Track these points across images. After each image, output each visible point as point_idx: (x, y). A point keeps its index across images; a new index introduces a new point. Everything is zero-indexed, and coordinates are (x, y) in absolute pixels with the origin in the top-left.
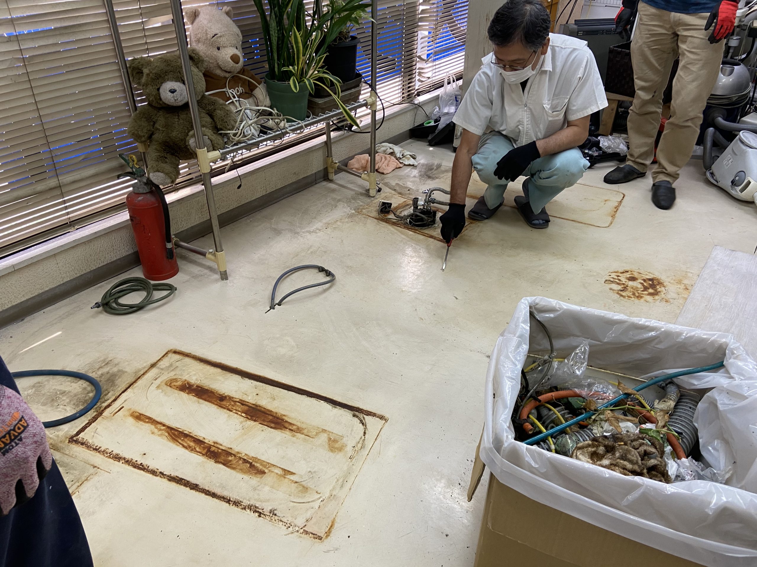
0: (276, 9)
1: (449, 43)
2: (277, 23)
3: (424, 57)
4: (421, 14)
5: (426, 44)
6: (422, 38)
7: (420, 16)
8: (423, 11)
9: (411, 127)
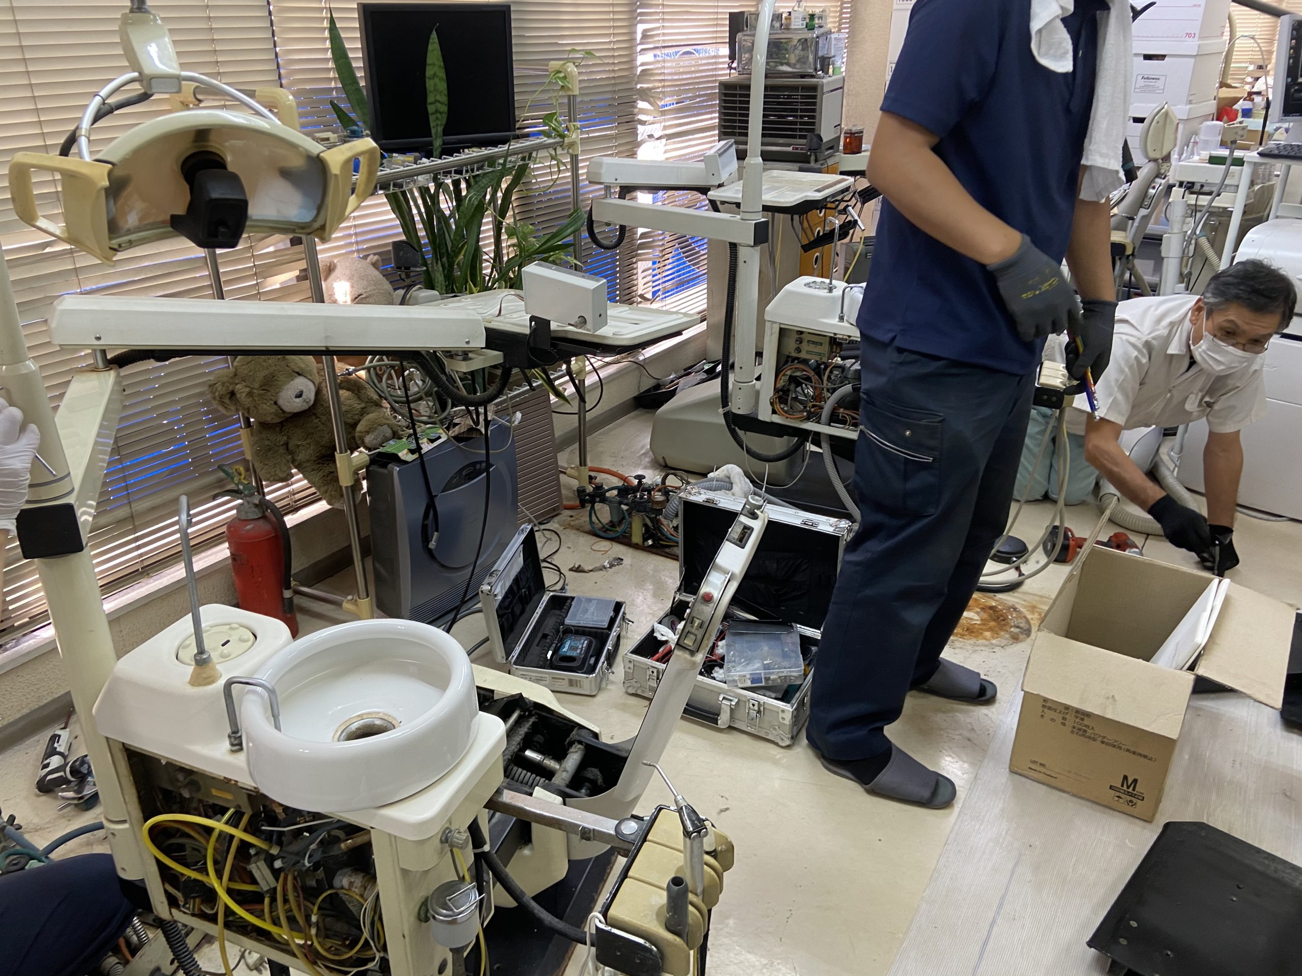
0: (444, 259)
1: (684, 274)
2: (445, 277)
3: (649, 296)
4: (641, 238)
5: (650, 278)
6: (643, 271)
7: (639, 242)
8: (643, 236)
9: (636, 394)
